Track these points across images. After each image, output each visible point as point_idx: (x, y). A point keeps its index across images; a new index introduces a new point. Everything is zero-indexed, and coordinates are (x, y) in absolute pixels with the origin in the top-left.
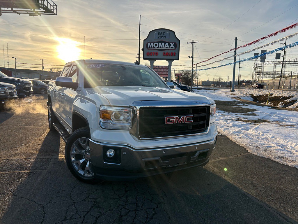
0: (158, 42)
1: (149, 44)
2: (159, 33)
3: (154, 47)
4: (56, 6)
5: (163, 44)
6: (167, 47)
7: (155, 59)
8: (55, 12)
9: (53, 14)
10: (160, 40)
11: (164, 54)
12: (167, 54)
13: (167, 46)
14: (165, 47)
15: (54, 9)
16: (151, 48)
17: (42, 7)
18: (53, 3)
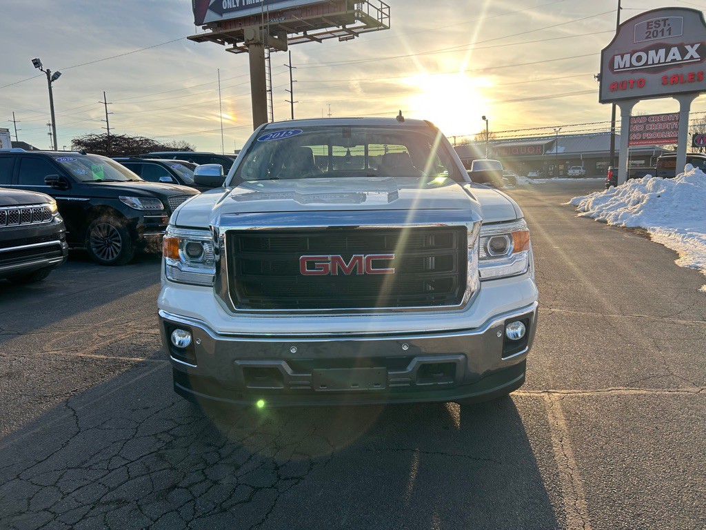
0: (646, 51)
1: (618, 58)
2: (648, 23)
3: (631, 65)
4: (389, 7)
5: (662, 52)
6: (673, 61)
7: (637, 99)
8: (385, 22)
9: (382, 27)
10: (652, 41)
11: (665, 81)
12: (676, 80)
13: (674, 58)
14: (669, 59)
15: (384, 16)
16: (624, 68)
17: (358, 18)
18: (382, 3)
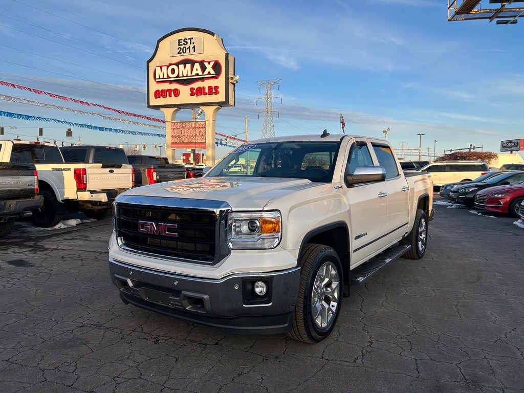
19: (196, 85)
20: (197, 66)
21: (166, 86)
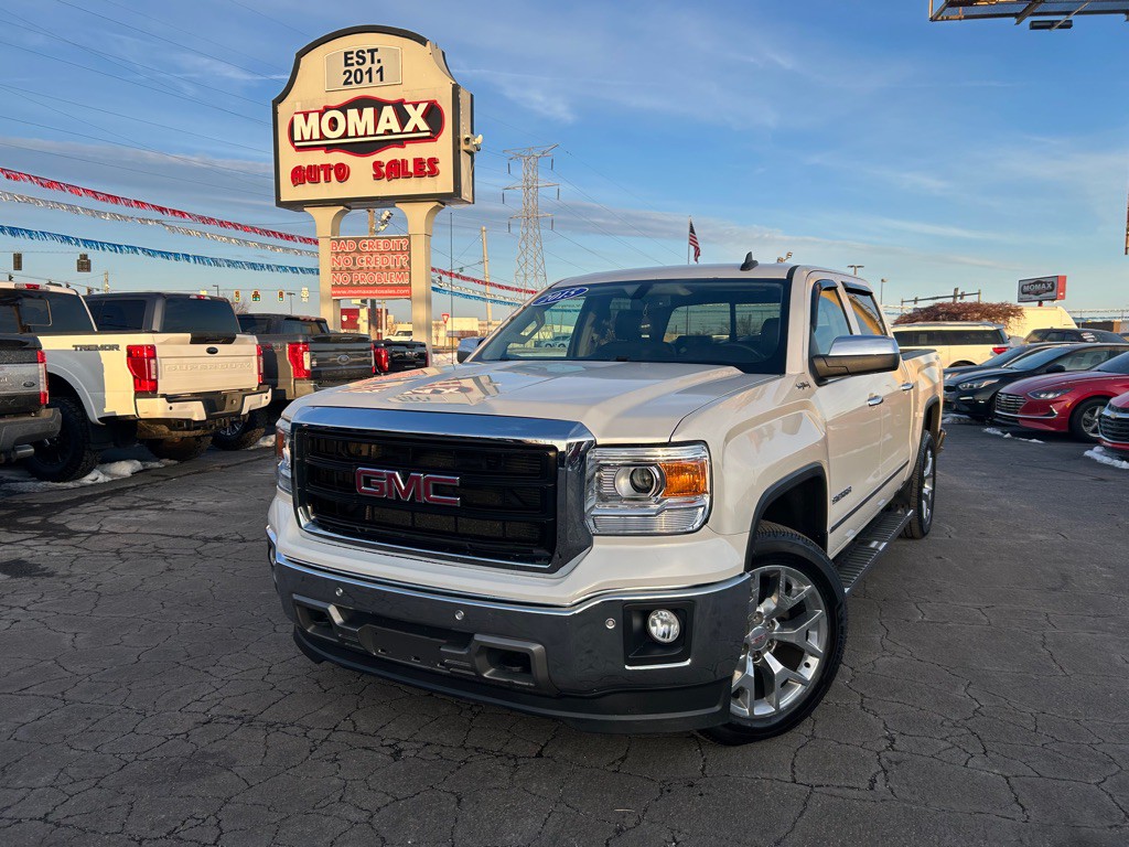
19: (385, 156)
20: (388, 112)
21: (318, 158)
